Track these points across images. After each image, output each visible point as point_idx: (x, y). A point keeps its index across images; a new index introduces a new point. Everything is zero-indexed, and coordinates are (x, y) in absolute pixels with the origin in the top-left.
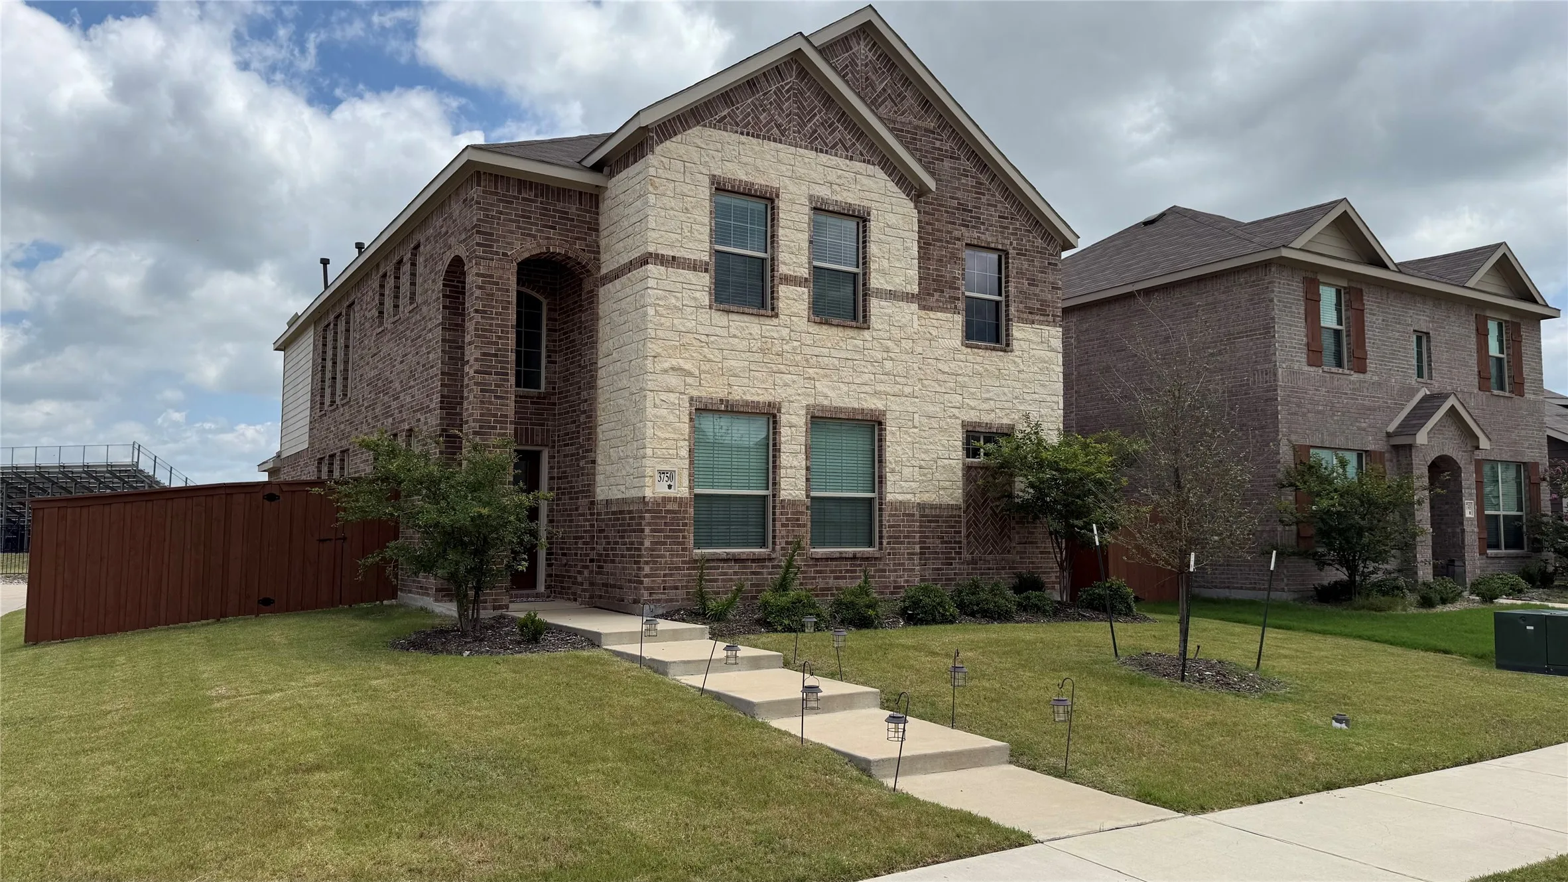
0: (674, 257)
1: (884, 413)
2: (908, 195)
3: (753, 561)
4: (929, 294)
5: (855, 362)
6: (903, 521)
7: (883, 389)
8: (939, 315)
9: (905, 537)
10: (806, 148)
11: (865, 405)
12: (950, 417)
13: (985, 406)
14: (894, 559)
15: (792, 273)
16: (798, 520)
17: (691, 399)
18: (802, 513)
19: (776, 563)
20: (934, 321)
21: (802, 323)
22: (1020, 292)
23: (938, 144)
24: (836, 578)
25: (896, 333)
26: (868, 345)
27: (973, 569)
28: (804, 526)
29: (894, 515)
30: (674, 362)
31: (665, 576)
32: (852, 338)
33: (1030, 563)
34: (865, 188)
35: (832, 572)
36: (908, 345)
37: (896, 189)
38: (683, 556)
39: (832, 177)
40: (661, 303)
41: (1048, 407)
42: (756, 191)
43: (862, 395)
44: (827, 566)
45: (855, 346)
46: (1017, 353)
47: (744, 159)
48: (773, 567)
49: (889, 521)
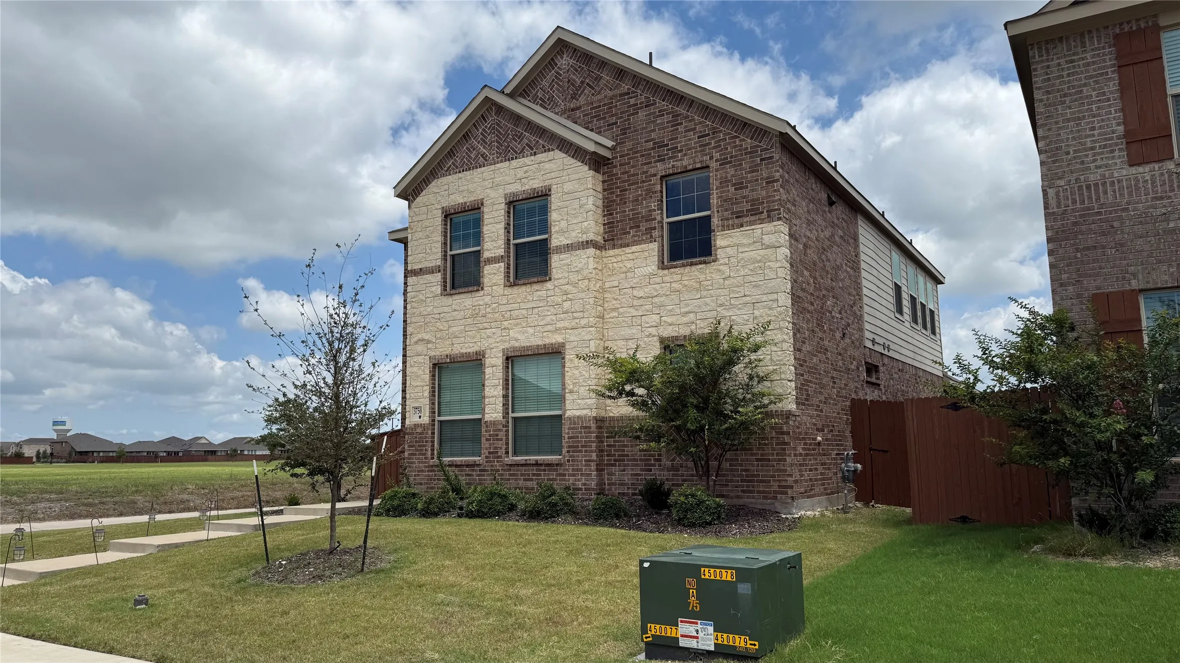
0: (421, 269)
1: (563, 345)
2: (582, 162)
3: (467, 466)
4: (625, 233)
5: (539, 309)
6: (581, 432)
7: (561, 326)
8: (634, 248)
9: (582, 446)
10: (501, 162)
11: (547, 341)
12: (648, 336)
13: (685, 319)
14: (573, 465)
15: (493, 255)
16: (497, 435)
17: (430, 357)
18: (500, 430)
19: (482, 468)
20: (629, 255)
21: (500, 290)
22: (725, 201)
23: (632, 101)
24: (525, 480)
25: (574, 277)
26: (549, 293)
27: (673, 475)
28: (501, 440)
29: (573, 428)
30: (420, 336)
31: (415, 476)
32: (537, 290)
33: (742, 470)
34: (548, 171)
35: (522, 475)
36: (583, 285)
37: (573, 161)
38: (425, 462)
39: (520, 173)
40: (414, 300)
41: (764, 307)
42: (468, 207)
43: (545, 334)
44: (518, 470)
45: (540, 296)
46: (722, 261)
47: (461, 188)
48: (480, 470)
49: (568, 433)
